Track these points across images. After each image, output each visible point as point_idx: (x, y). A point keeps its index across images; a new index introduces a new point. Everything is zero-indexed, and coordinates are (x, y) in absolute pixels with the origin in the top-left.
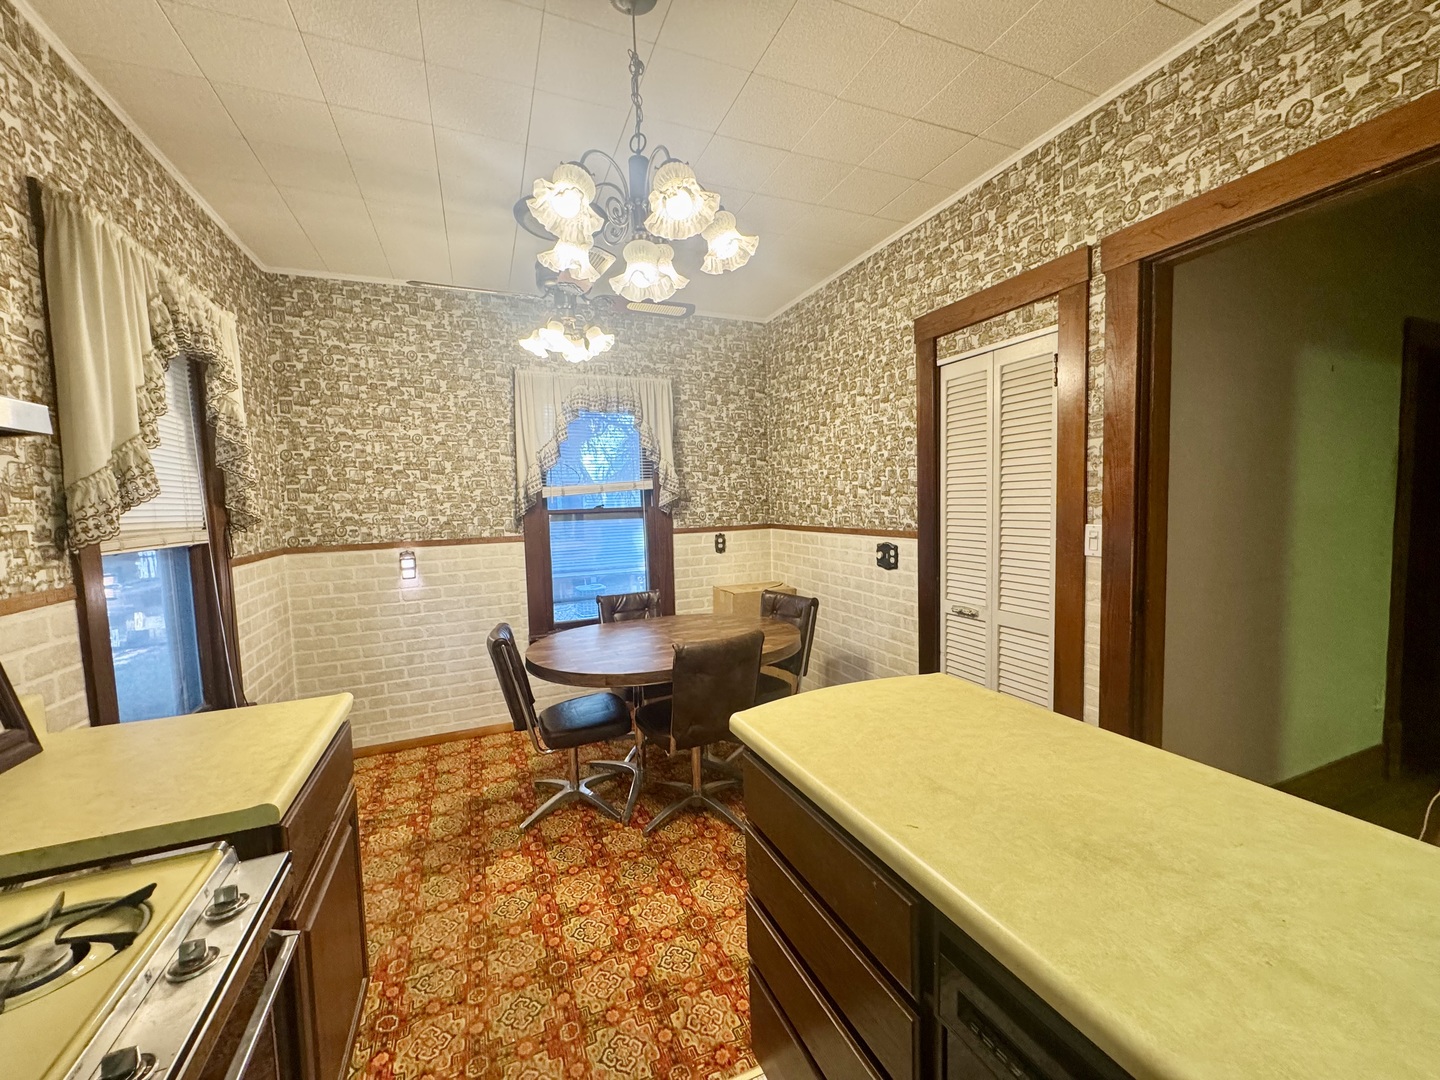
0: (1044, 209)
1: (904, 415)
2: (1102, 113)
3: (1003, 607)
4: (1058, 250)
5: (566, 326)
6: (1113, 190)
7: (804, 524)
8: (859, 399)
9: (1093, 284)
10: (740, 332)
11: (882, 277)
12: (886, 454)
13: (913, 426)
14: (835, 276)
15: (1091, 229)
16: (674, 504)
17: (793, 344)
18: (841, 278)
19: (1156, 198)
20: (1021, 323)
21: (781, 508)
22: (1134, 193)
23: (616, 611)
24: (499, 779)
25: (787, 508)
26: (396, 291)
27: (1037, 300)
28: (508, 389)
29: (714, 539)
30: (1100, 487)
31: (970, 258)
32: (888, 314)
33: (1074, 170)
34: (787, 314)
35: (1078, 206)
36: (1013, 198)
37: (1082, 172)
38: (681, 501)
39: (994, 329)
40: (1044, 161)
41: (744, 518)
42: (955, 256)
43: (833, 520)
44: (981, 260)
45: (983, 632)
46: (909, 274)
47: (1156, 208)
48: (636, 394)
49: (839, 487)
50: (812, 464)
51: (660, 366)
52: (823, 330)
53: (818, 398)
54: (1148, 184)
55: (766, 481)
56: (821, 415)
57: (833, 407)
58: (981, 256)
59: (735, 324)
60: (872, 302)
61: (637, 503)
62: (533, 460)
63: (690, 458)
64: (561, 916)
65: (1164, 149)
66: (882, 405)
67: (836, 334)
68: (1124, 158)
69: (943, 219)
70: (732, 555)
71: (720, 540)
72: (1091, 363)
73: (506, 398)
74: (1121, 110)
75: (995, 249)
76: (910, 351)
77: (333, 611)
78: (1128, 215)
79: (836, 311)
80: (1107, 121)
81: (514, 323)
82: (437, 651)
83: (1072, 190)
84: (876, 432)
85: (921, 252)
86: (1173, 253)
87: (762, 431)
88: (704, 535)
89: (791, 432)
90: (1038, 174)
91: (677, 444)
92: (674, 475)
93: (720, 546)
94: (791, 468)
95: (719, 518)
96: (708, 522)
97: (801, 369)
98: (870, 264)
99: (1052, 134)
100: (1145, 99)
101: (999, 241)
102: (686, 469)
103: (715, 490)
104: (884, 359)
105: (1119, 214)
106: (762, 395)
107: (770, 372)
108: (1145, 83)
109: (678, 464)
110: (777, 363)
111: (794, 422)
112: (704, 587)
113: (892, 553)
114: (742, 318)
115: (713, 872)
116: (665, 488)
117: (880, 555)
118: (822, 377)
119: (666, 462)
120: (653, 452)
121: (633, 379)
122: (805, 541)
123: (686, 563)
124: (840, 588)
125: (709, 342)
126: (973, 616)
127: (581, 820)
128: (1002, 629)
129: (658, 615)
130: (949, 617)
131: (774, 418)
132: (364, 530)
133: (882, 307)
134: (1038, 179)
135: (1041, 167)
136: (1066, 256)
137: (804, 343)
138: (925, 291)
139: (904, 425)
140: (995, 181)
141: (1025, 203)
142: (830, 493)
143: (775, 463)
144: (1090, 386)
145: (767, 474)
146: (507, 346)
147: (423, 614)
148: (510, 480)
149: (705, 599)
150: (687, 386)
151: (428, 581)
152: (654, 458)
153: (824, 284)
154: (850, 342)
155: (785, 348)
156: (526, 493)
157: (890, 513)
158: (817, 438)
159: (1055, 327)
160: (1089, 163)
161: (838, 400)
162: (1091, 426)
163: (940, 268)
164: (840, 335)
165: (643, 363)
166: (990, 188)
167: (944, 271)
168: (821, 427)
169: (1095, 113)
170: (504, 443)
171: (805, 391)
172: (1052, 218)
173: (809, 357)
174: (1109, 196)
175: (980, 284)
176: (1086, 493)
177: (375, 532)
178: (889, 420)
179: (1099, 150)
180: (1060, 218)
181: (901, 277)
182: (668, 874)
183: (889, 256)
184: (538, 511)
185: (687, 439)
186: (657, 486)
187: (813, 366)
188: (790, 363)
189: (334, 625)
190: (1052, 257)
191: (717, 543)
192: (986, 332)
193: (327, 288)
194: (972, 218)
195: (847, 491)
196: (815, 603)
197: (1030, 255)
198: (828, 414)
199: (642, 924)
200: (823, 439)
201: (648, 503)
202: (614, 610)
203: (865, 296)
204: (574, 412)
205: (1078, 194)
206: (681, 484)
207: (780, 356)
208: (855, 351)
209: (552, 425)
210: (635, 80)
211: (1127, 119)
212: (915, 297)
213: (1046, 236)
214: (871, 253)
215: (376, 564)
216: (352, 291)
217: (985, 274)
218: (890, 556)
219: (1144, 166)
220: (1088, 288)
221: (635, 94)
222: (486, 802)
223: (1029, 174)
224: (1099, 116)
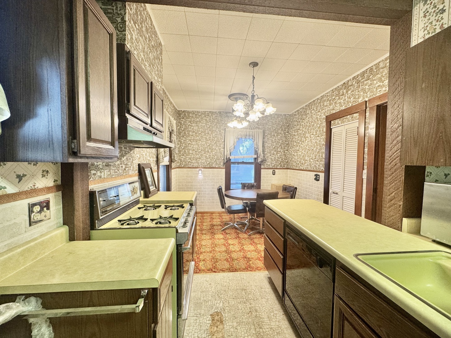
0: (357, 90)
1: (322, 140)
2: (370, 69)
3: (344, 191)
4: (359, 101)
5: (238, 121)
6: (372, 87)
7: (297, 168)
8: (312, 136)
9: (367, 110)
10: (282, 117)
11: (319, 104)
12: (318, 150)
13: (324, 143)
14: (307, 103)
15: (367, 97)
16: (262, 162)
17: (296, 120)
18: (309, 104)
19: (381, 90)
20: (351, 119)
21: (291, 164)
22: (376, 89)
23: (245, 186)
24: (217, 221)
25: (293, 164)
26: (202, 112)
27: (355, 113)
28: (224, 133)
29: (272, 171)
30: (367, 161)
31: (339, 101)
32: (320, 114)
33: (363, 82)
34: (295, 112)
35: (364, 90)
36: (350, 87)
37: (365, 82)
38: (264, 161)
39: (344, 120)
40: (357, 79)
41: (281, 166)
42: (336, 101)
43: (304, 167)
44: (342, 102)
45: (339, 198)
46: (325, 104)
47: (381, 93)
48: (254, 134)
49: (306, 159)
50: (300, 152)
51: (260, 127)
52: (304, 117)
53: (302, 135)
54: (379, 87)
55: (288, 156)
56: (302, 140)
57: (305, 138)
58: (342, 101)
59: (281, 115)
60: (316, 111)
61: (253, 161)
62: (228, 150)
63: (267, 150)
64: (229, 245)
65: (383, 79)
66: (317, 138)
67: (307, 118)
68: (374, 80)
69: (334, 91)
70: (277, 176)
71: (274, 172)
72: (366, 130)
73: (223, 135)
74: (374, 69)
75: (345, 100)
76: (325, 124)
77: (185, 181)
78: (375, 94)
79: (307, 112)
80: (371, 70)
81: (226, 118)
82: (205, 192)
83: (363, 86)
84: (316, 145)
85: (328, 99)
86: (385, 104)
87: (287, 143)
88: (269, 170)
89: (295, 144)
90: (356, 82)
91: (263, 146)
92: (262, 154)
93: (274, 173)
94: (295, 153)
95: (274, 166)
96: (271, 167)
97: (298, 127)
98: (316, 101)
99: (358, 73)
100: (379, 66)
101: (346, 98)
102: (266, 153)
103: (273, 158)
104: (318, 126)
105: (373, 93)
106: (288, 134)
107: (290, 127)
108: (379, 62)
109: (263, 151)
110: (292, 125)
111: (296, 141)
112: (269, 184)
113: (318, 177)
114: (283, 114)
115: (262, 244)
116: (259, 157)
117: (315, 177)
118: (303, 129)
119: (260, 151)
120: (257, 148)
121: (253, 130)
122: (297, 173)
123: (264, 177)
124: (305, 186)
125: (274, 120)
126: (337, 194)
127: (234, 231)
128: (344, 197)
129: (256, 189)
130: (331, 194)
131: (291, 140)
132: (192, 164)
133: (319, 112)
134: (355, 83)
135: (356, 80)
136: (361, 103)
137: (299, 120)
138: (329, 109)
139: (322, 143)
140: (346, 83)
141: (352, 89)
142: (304, 160)
143: (290, 152)
144: (365, 135)
145: (288, 155)
146: (224, 123)
147: (202, 184)
148: (223, 154)
149: (269, 187)
150: (267, 131)
151: (204, 176)
152: (257, 150)
153: (305, 105)
154: (310, 121)
155: (294, 121)
156: (226, 157)
157: (318, 166)
158: (301, 146)
159: (358, 120)
160: (367, 80)
161: (307, 136)
162: (365, 146)
163: (333, 103)
164: (308, 119)
165: (256, 126)
166: (345, 84)
167: (333, 104)
168: (302, 143)
169: (369, 68)
170: (222, 146)
171: (299, 133)
172: (358, 93)
173: (300, 124)
174: (371, 89)
175: (341, 108)
176: (364, 162)
177: (194, 165)
178: (319, 142)
179: (369, 78)
180: (360, 93)
181: (323, 105)
182: (252, 243)
183: (321, 99)
184: (229, 162)
185: (266, 145)
186: (258, 157)
187: (301, 126)
188: (295, 125)
189: (185, 184)
190: (358, 103)
191: (273, 172)
192: (343, 120)
193: (189, 112)
194: (340, 91)
195: (308, 160)
196: (296, 188)
197: (353, 102)
198: (304, 139)
199: (245, 249)
200: (303, 146)
201: (255, 161)
202: (245, 187)
203: (314, 109)
204: (239, 139)
205: (364, 88)
206: (264, 157)
207: (293, 123)
208: (311, 123)
209: (233, 142)
210: (253, 81)
211: (375, 71)
212: (326, 110)
213: (357, 97)
214: (317, 98)
215: (194, 172)
216: (193, 113)
217: (343, 106)
218: (318, 178)
219: (378, 82)
220: (366, 111)
221: (253, 83)
222: (214, 225)
223: (353, 81)
224: (369, 69)
